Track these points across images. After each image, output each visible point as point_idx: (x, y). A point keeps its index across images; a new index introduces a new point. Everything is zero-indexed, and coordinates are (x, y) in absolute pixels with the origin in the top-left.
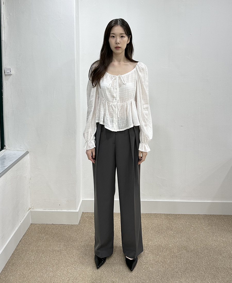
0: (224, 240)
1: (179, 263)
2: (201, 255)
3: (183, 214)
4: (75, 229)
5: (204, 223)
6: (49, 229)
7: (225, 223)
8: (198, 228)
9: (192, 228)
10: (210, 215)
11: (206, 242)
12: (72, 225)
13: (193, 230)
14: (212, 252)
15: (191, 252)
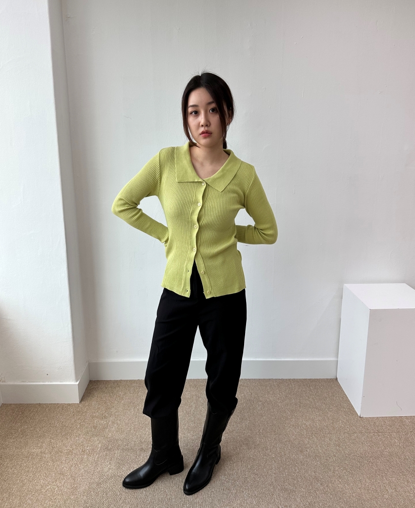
0: (308, 424)
1: (233, 470)
2: (270, 454)
3: (248, 379)
4: (73, 412)
5: (279, 394)
6: (30, 414)
7: (311, 392)
8: (269, 404)
9: (260, 403)
10: (289, 380)
11: (279, 428)
12: (69, 405)
13: (261, 408)
14: (287, 447)
15: (255, 448)
